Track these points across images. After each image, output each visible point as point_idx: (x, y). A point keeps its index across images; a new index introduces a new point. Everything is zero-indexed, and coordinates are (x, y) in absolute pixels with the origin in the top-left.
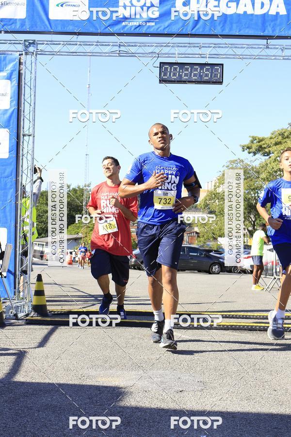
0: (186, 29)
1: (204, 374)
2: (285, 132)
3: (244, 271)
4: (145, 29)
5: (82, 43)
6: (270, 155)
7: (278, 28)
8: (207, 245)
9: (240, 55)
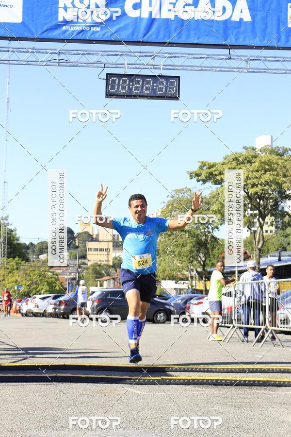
0: (137, 36)
3: (193, 320)
4: (89, 35)
5: (15, 50)
6: (223, 184)
7: (242, 36)
9: (198, 67)
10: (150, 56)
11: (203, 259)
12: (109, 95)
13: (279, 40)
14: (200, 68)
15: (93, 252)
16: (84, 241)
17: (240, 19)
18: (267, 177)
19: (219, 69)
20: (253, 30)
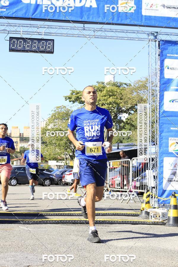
0: (28, 15)
3: (67, 184)
6: (85, 103)
7: (91, 16)
8: (41, 166)
10: (36, 27)
11: (73, 148)
12: (11, 50)
13: (113, 19)
14: (66, 35)
17: (90, 6)
18: (111, 100)
19: (78, 36)
20: (98, 13)
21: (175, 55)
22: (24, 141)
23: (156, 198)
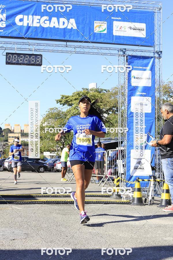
0: (21, 35)
1: (28, 229)
2: (80, 93)
3: (58, 171)
9: (51, 50)
10: (28, 45)
12: (7, 63)
13: (90, 38)
14: (52, 51)
15: (11, 138)
16: (7, 133)
17: (72, 28)
19: (61, 51)
20: (78, 34)
21: (140, 68)
22: (25, 136)
23: (124, 183)
